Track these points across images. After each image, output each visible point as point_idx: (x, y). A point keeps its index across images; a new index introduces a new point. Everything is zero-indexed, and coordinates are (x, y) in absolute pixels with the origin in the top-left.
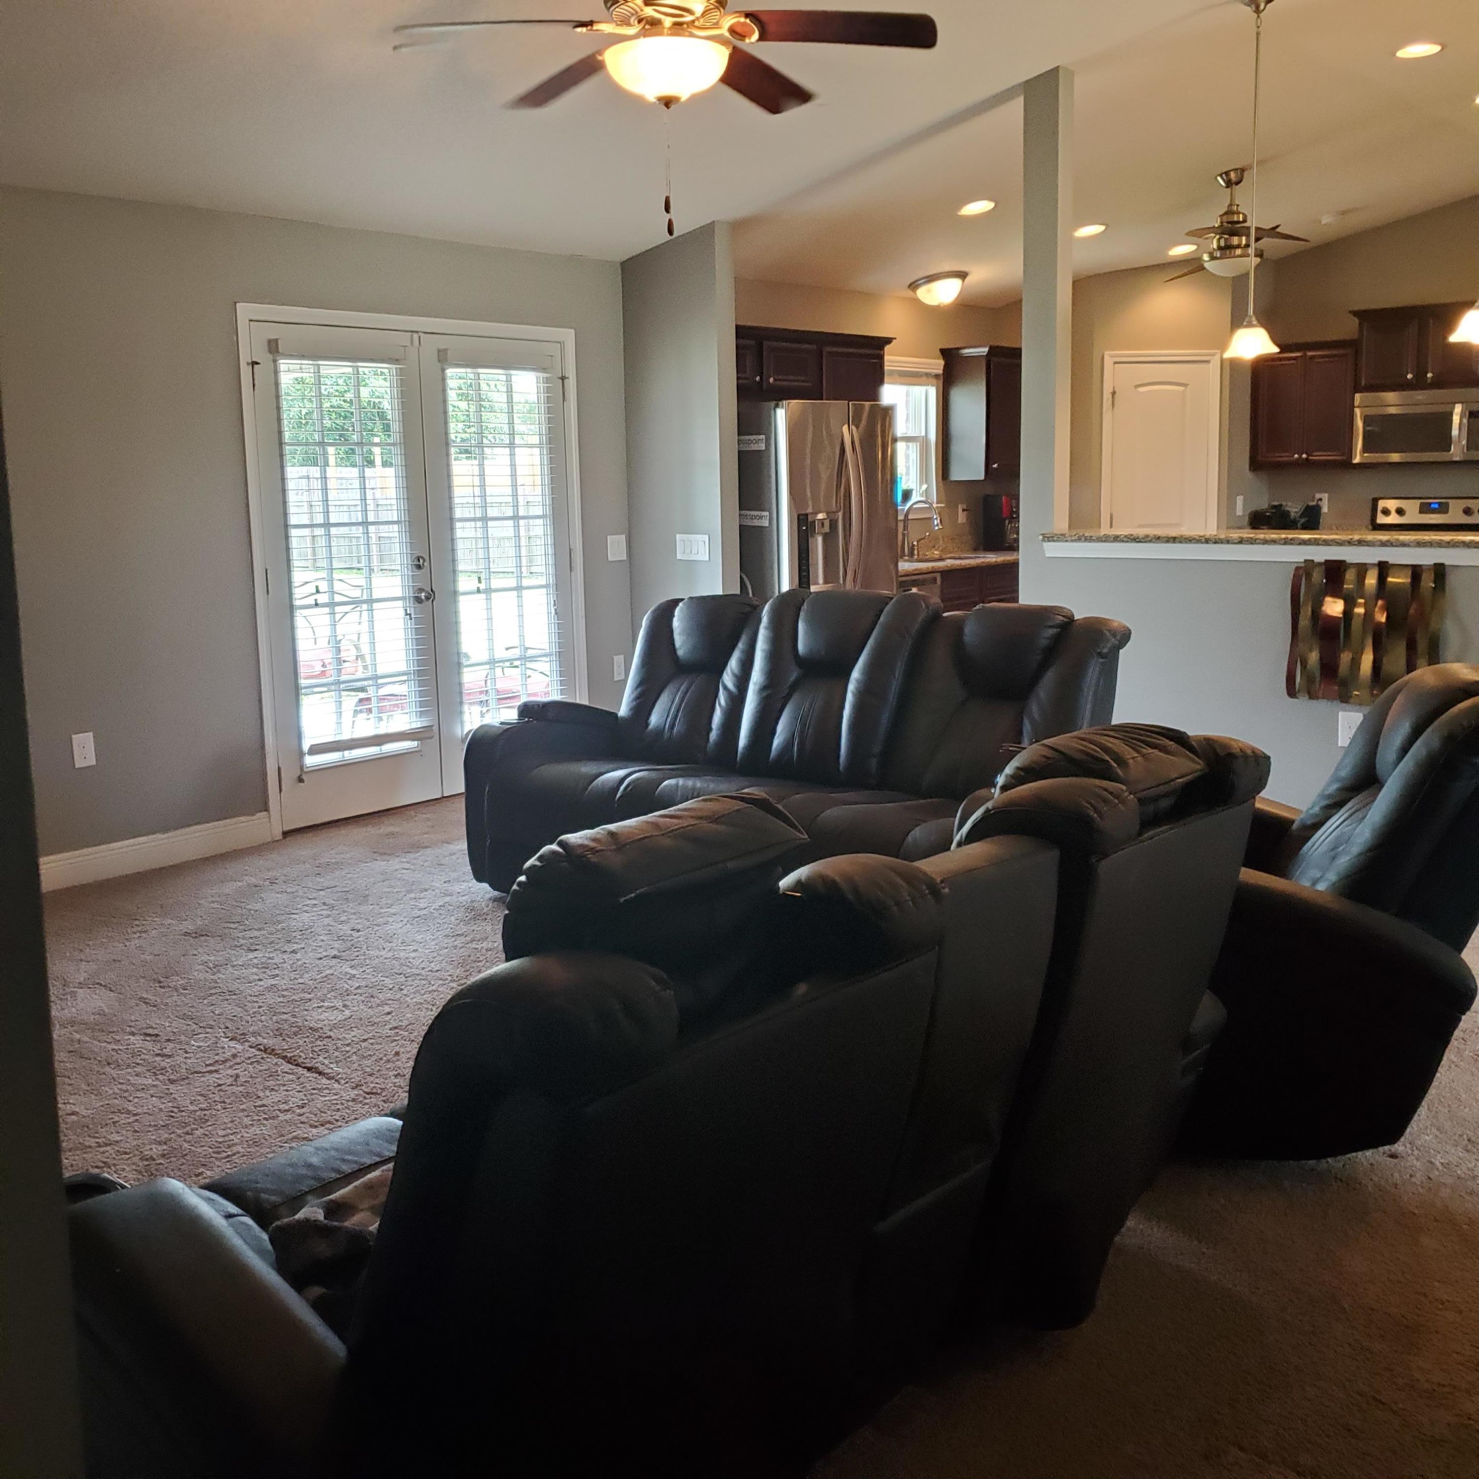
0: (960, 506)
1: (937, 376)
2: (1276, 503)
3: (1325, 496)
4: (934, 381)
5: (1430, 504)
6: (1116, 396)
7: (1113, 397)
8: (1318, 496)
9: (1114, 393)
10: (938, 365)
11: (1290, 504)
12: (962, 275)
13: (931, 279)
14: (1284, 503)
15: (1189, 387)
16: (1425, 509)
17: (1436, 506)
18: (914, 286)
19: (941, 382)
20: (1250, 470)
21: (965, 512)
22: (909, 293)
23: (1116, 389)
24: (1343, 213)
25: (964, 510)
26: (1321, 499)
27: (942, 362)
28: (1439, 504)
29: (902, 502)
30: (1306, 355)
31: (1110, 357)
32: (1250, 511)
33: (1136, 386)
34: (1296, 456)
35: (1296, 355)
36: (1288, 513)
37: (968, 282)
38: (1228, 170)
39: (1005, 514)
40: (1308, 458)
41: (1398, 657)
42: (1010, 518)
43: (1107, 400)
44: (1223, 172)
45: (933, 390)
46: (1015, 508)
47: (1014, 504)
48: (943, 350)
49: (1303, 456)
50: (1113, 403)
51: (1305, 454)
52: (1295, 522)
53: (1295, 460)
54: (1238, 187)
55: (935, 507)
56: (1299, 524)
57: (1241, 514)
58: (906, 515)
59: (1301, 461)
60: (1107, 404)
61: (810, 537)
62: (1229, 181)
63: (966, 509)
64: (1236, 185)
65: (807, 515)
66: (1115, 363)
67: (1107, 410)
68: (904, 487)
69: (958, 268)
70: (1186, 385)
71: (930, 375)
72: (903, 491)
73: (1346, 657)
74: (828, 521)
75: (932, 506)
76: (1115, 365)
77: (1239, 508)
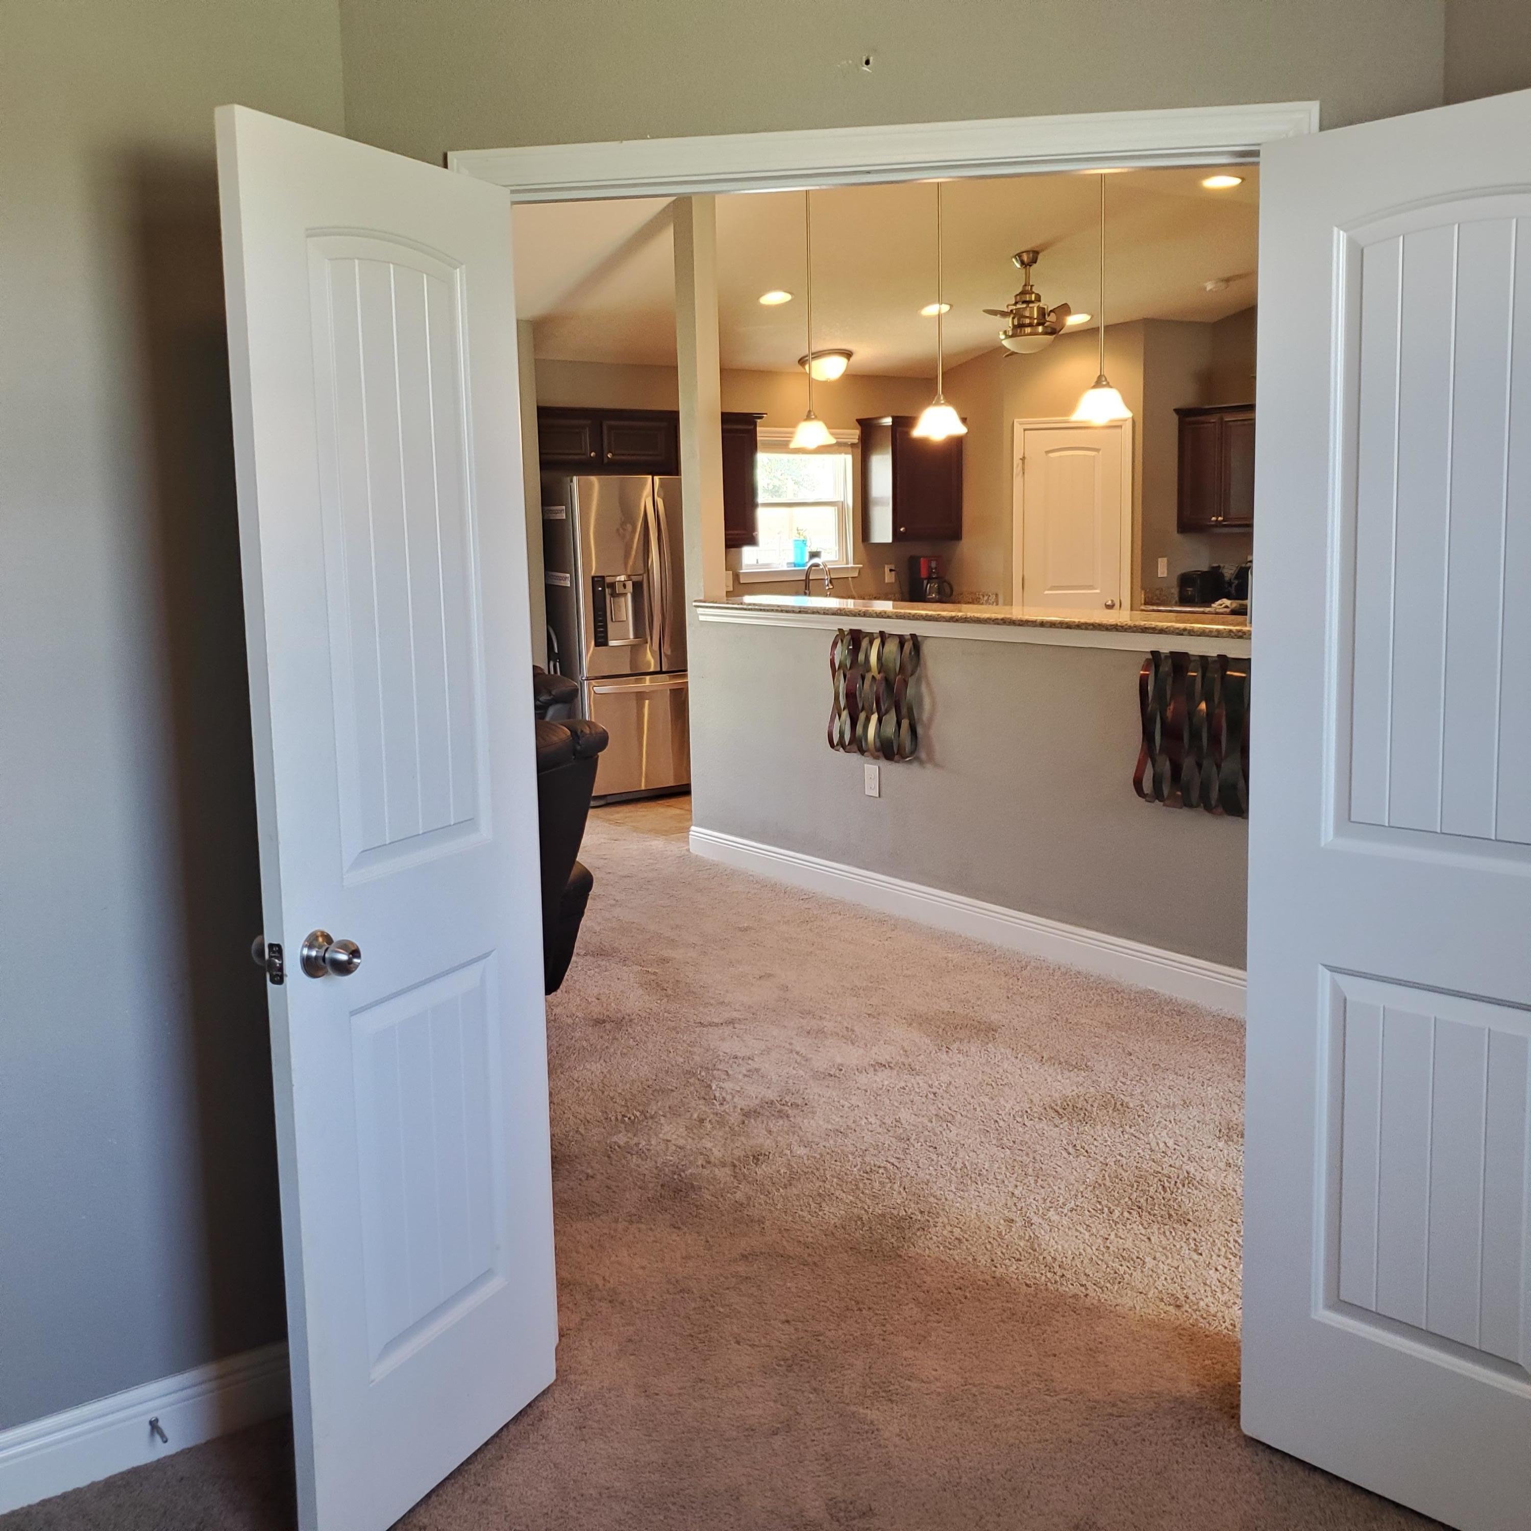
1: (853, 445)
2: (1215, 565)
4: (850, 449)
6: (1026, 461)
7: (1023, 463)
9: (1023, 460)
10: (854, 435)
11: (1227, 566)
12: (848, 354)
13: (818, 355)
14: (1222, 565)
15: (1101, 452)
18: (802, 361)
19: (859, 452)
20: (1178, 532)
21: (893, 572)
22: (799, 370)
23: (1026, 456)
24: (1228, 280)
27: (857, 432)
29: (807, 562)
30: (1222, 419)
31: (1020, 424)
32: (1179, 573)
33: (1047, 452)
34: (1214, 519)
35: (1214, 419)
36: (1222, 575)
37: (852, 359)
38: (1023, 252)
39: (924, 574)
40: (1224, 521)
41: (891, 718)
42: (929, 579)
43: (1018, 466)
44: (1017, 255)
45: (849, 458)
46: (936, 568)
47: (933, 564)
48: (857, 420)
49: (1220, 519)
50: (1023, 469)
51: (1221, 516)
52: (1230, 583)
53: (1213, 523)
54: (1032, 267)
55: (852, 568)
56: (1233, 586)
57: (1165, 575)
58: (807, 575)
59: (1218, 524)
60: (1017, 469)
61: (608, 597)
62: (1022, 263)
63: (893, 568)
64: (1030, 266)
65: (603, 577)
66: (1025, 430)
67: (1017, 475)
68: (814, 550)
69: (839, 347)
70: (1097, 450)
71: (845, 444)
72: (810, 552)
73: (862, 716)
74: (630, 583)
75: (850, 566)
76: (1026, 432)
77: (1162, 569)
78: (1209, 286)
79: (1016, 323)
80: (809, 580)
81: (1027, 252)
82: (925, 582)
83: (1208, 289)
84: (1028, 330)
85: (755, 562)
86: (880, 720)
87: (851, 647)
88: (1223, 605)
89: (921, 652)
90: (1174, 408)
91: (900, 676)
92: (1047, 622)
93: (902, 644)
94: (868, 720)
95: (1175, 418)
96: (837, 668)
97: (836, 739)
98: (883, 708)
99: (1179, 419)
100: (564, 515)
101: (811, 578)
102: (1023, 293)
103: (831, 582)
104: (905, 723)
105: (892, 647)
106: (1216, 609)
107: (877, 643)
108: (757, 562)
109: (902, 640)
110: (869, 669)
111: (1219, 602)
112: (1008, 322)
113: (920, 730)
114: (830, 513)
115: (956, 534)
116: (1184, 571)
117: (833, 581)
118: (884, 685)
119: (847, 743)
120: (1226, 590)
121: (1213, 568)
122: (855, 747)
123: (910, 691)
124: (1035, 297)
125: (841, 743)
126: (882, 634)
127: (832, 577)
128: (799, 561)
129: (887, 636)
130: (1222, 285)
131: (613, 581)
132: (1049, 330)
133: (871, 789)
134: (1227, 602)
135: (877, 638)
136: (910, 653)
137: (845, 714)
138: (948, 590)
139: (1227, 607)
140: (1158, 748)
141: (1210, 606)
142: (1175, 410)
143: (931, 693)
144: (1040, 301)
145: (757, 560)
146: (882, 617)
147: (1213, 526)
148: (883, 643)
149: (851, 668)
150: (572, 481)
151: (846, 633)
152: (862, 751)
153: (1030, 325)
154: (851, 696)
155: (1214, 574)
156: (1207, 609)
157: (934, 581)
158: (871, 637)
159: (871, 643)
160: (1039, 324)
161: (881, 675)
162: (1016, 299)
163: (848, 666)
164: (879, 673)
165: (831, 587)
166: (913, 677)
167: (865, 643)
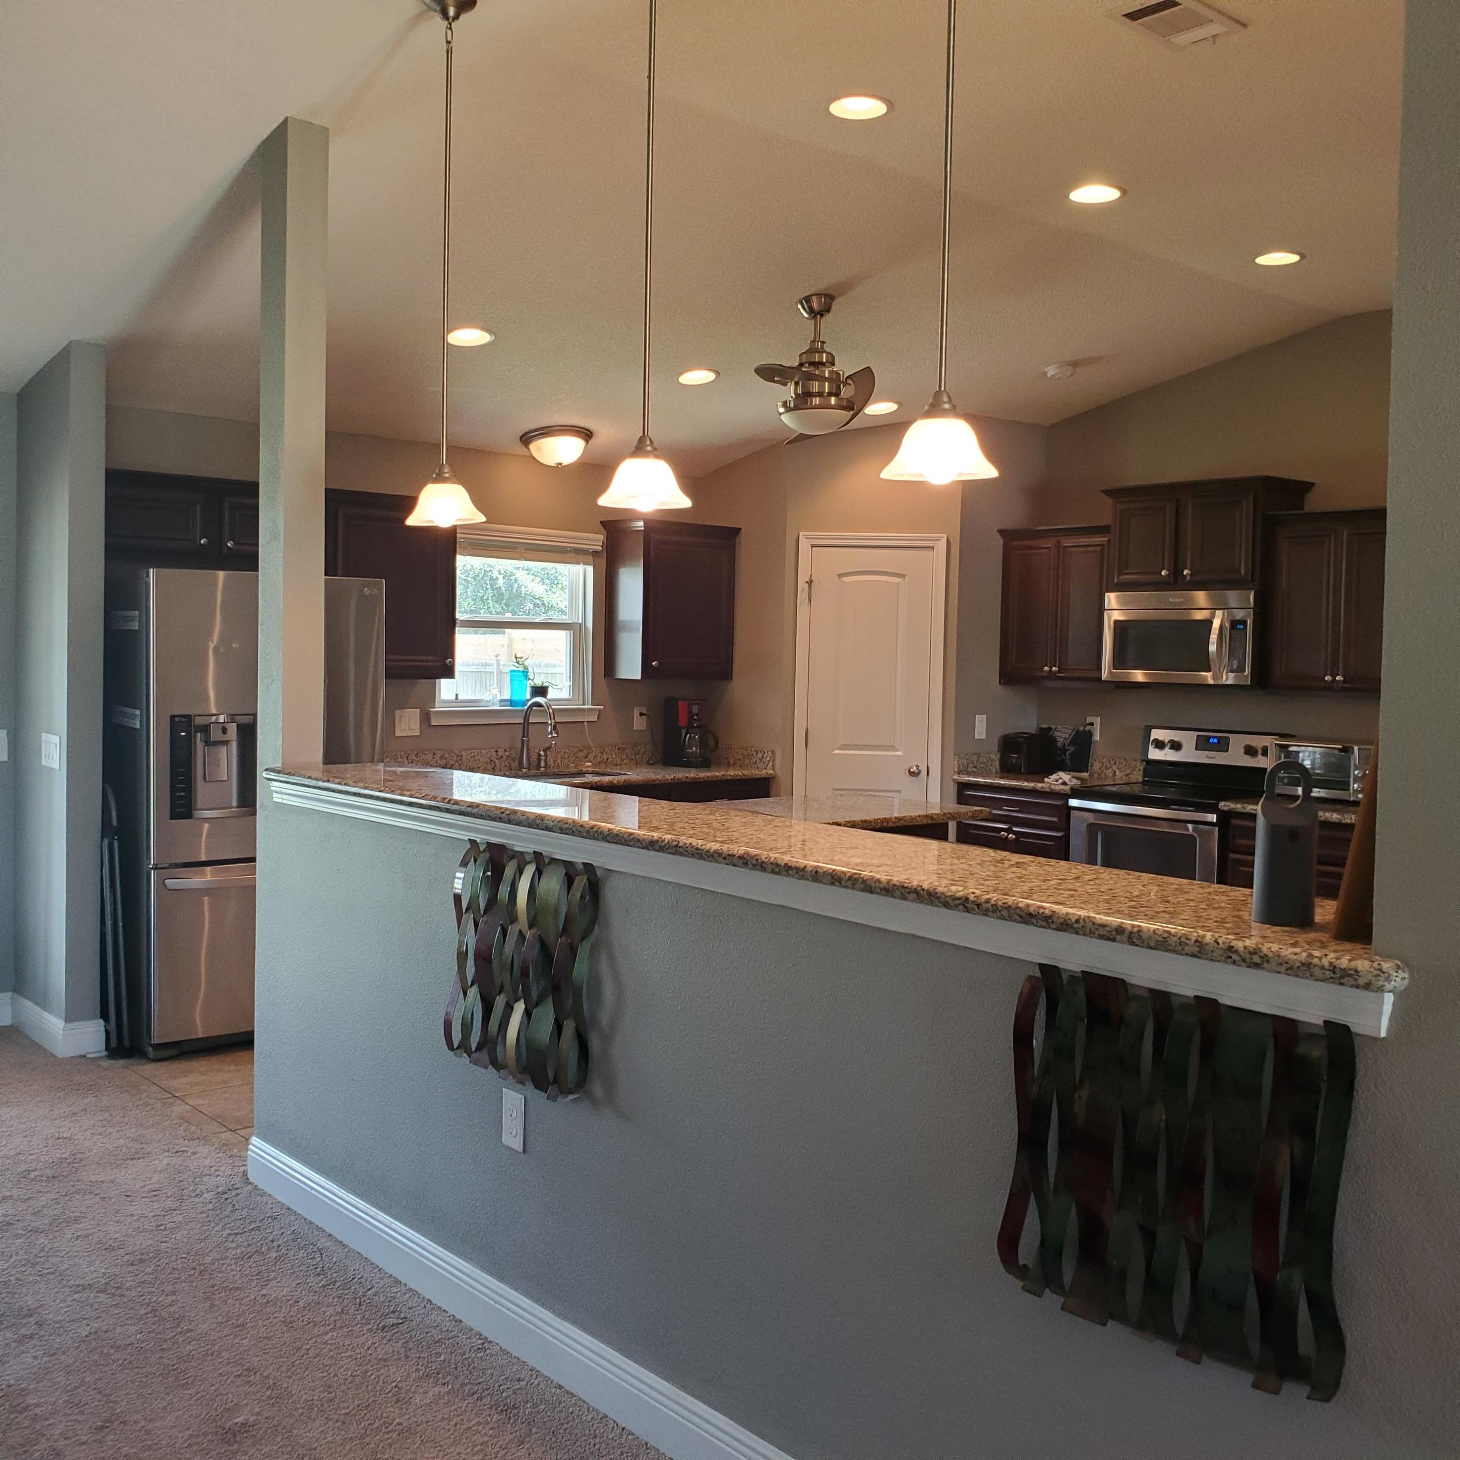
0: (635, 708)
1: (595, 553)
2: (1044, 726)
3: (1097, 721)
4: (591, 559)
5: (1209, 738)
6: (813, 585)
7: (810, 588)
8: (1089, 720)
9: (810, 583)
10: (597, 540)
11: (1059, 728)
12: (587, 434)
13: (546, 432)
14: (1053, 727)
15: (906, 578)
16: (1202, 744)
17: (1216, 740)
18: (526, 439)
19: (604, 561)
20: (1000, 683)
21: (645, 717)
22: (521, 449)
23: (813, 578)
24: (1074, 364)
25: (641, 714)
26: (1092, 724)
27: (601, 537)
28: (1219, 738)
29: (528, 700)
30: (1059, 542)
31: (806, 538)
32: (1000, 734)
33: (840, 576)
34: (1046, 668)
35: (1049, 543)
36: (1054, 740)
37: (591, 442)
38: (811, 296)
39: (683, 721)
40: (1059, 672)
41: (546, 1015)
42: (689, 728)
43: (803, 590)
44: (805, 298)
45: (590, 569)
46: (697, 715)
47: (695, 709)
48: (601, 522)
49: (1054, 669)
50: (810, 595)
51: (1055, 666)
52: (1064, 750)
53: (1045, 674)
54: (823, 319)
55: (589, 709)
56: (1068, 753)
57: (984, 737)
58: (526, 717)
59: (1051, 676)
60: (802, 595)
61: (200, 745)
62: (811, 311)
63: (645, 712)
64: (822, 315)
65: (189, 717)
66: (813, 546)
67: (801, 603)
68: (538, 682)
69: (572, 423)
70: (903, 576)
71: (584, 552)
72: (532, 687)
73: (500, 1002)
74: (235, 725)
75: (586, 707)
76: (814, 548)
77: (980, 727)
78: (1051, 371)
79: (800, 391)
80: (529, 723)
81: (818, 295)
82: (684, 731)
83: (1049, 375)
84: (817, 401)
85: (454, 698)
86: (528, 1013)
87: (489, 873)
88: (1060, 781)
89: (601, 901)
90: (999, 528)
91: (563, 938)
92: (826, 873)
93: (570, 881)
94: (509, 1009)
95: (1000, 541)
96: (464, 911)
97: (457, 1037)
98: (534, 995)
99: (1004, 542)
100: (137, 624)
101: (530, 721)
102: (811, 351)
103: (555, 728)
104: (569, 1027)
105: (552, 884)
106: (1051, 784)
107: (530, 871)
108: (457, 698)
109: (570, 872)
110: (513, 919)
111: (1054, 776)
112: (789, 392)
113: (595, 1044)
114: (561, 640)
115: (726, 673)
116: (1007, 732)
117: (558, 726)
118: (538, 946)
119: (474, 1050)
120: (1059, 759)
121: (1042, 729)
122: (484, 1056)
123: (580, 969)
124: (827, 358)
125: (464, 1046)
126: (537, 855)
127: (557, 721)
128: (517, 697)
129: (547, 861)
130: (1069, 370)
131: (207, 723)
132: (845, 403)
133: (512, 1138)
134: (1065, 776)
135: (530, 863)
136: (582, 897)
137: (473, 992)
138: (712, 742)
139: (1064, 783)
140: (1052, 1179)
141: (1043, 782)
142: (1000, 531)
143: (617, 978)
144: (833, 364)
145: (457, 695)
146: (538, 827)
147: (1044, 678)
148: (539, 872)
149: (485, 913)
150: (148, 575)
151: (482, 848)
152: (496, 1063)
153: (820, 394)
154: (483, 958)
155: (1045, 737)
156: (1039, 786)
157: (696, 730)
158: (521, 860)
159: (520, 871)
160: (830, 394)
161: (533, 931)
162: (800, 359)
163: (482, 906)
164: (530, 927)
165: (555, 735)
166: (584, 942)
167: (510, 870)
